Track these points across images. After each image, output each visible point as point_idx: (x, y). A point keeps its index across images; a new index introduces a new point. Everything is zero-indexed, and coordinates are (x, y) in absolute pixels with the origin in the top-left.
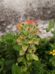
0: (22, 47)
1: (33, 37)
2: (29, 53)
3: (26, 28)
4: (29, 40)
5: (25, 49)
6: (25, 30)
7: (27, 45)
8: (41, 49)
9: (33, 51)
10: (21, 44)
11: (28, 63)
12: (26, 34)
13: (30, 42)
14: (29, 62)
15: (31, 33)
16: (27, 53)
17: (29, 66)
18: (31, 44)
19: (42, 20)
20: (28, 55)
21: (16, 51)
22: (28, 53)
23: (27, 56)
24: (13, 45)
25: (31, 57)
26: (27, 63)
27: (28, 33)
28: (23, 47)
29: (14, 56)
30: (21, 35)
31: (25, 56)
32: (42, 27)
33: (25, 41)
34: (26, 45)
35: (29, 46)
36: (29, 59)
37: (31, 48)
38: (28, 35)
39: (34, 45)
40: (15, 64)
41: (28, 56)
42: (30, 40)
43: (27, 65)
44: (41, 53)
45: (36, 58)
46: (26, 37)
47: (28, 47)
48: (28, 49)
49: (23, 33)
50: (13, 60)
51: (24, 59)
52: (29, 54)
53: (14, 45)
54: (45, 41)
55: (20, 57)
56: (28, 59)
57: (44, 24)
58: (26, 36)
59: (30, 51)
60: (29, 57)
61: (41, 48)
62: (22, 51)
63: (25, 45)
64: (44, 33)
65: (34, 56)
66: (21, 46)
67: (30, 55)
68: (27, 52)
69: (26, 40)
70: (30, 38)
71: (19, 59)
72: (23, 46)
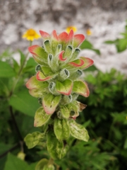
0: (41, 103)
1: (73, 76)
2: (61, 120)
3: (54, 51)
4: (61, 84)
5: (50, 107)
6: (51, 59)
7: (56, 98)
8: (100, 107)
9: (73, 113)
10: (40, 94)
11: (58, 149)
12: (55, 69)
13: (65, 90)
14: (60, 147)
15: (67, 65)
16: (55, 121)
17: (60, 157)
18: (69, 94)
19: (105, 9)
20: (59, 124)
21: (17, 113)
22: (58, 119)
23: (55, 127)
24: (7, 93)
25: (68, 131)
26: (54, 148)
27: (60, 64)
28: (44, 102)
29: (9, 129)
30: (42, 71)
31: (50, 128)
32: (105, 34)
33: (51, 87)
34: (54, 96)
35: (63, 100)
36: (63, 135)
37: (67, 106)
38: (60, 70)
39: (76, 98)
40: (16, 154)
41: (58, 129)
42: (64, 82)
43: (56, 155)
44: (98, 120)
45: (80, 132)
46: (54, 76)
47: (60, 103)
48: (58, 108)
49: (47, 65)
50: (7, 143)
51: (48, 138)
52: (62, 123)
53: (11, 94)
54: (113, 79)
55: (35, 133)
56: (58, 135)
57: (110, 22)
58: (54, 73)
59: (65, 114)
60: (63, 130)
61: (99, 104)
62: (41, 113)
63: (51, 97)
64: (111, 53)
65: (76, 127)
66: (40, 99)
67: (64, 125)
68: (55, 116)
69: (54, 85)
70: (65, 79)
71: (32, 139)
72: (46, 99)
